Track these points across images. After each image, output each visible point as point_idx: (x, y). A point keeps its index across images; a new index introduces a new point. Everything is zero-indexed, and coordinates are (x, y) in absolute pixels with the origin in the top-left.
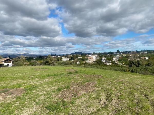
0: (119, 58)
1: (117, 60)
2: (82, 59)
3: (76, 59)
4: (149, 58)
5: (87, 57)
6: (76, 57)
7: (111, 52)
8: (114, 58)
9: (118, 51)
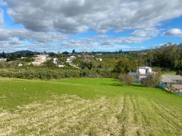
0: (74, 59)
1: (71, 61)
2: (26, 60)
3: (17, 59)
4: (103, 60)
5: (34, 56)
6: (17, 57)
7: (66, 52)
8: (68, 59)
9: (74, 51)
